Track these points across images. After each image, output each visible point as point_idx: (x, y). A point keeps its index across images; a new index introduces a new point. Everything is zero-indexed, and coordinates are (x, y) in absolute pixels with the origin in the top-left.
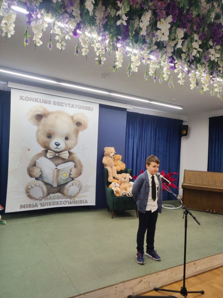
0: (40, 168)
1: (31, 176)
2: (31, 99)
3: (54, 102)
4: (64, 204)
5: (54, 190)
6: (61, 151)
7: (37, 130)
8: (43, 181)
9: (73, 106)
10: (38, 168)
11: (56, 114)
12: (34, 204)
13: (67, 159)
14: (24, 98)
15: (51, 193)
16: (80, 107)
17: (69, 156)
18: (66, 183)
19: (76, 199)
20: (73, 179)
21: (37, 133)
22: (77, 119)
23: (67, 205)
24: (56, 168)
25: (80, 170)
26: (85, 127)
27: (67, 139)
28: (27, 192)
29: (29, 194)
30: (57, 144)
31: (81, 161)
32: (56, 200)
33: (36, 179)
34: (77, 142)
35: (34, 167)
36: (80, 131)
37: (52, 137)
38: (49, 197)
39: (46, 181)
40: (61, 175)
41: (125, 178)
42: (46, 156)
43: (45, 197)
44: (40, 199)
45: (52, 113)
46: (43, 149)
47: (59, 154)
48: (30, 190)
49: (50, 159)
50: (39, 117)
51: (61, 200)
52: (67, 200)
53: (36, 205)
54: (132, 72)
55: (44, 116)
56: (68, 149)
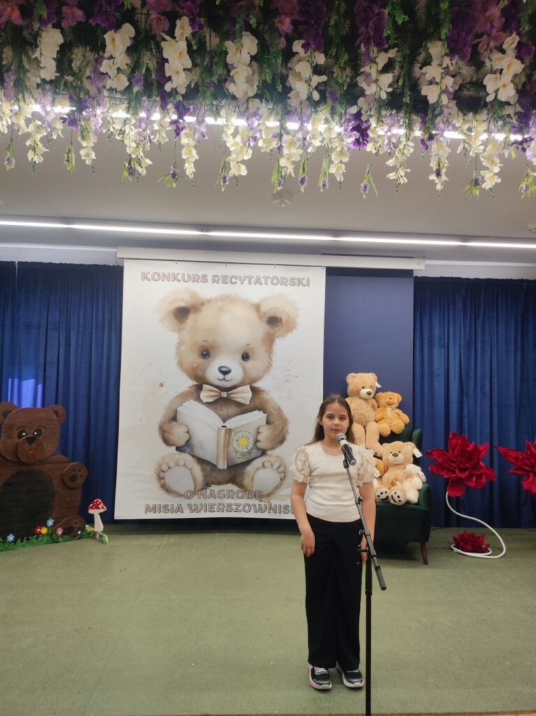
0: (187, 426)
1: (167, 442)
2: (165, 277)
3: (214, 276)
4: (245, 511)
5: (220, 477)
6: (234, 387)
7: (178, 343)
8: (194, 454)
9: (258, 281)
10: (182, 424)
11: (219, 304)
12: (175, 506)
13: (248, 403)
14: (149, 276)
15: (214, 483)
16: (275, 281)
17: (252, 398)
18: (248, 462)
19: (274, 502)
20: (264, 453)
21: (178, 347)
22: (270, 309)
23: (252, 515)
24: (223, 425)
25: (282, 430)
26: (290, 327)
27: (245, 357)
28: (160, 478)
29: (163, 482)
30: (223, 369)
31: (282, 408)
32: (226, 501)
33: (178, 449)
34: (270, 365)
35: (174, 423)
36: (278, 336)
37: (212, 354)
38: (208, 491)
39: (201, 455)
40: (234, 442)
41: (395, 455)
42: (198, 399)
43: (198, 491)
44: (189, 494)
45: (209, 301)
46: (191, 383)
47: (229, 392)
48: (166, 474)
49: (208, 404)
50: (182, 314)
51: (239, 501)
52: (252, 502)
53: (180, 509)
54: (230, 178)
55: (192, 311)
56: (250, 381)
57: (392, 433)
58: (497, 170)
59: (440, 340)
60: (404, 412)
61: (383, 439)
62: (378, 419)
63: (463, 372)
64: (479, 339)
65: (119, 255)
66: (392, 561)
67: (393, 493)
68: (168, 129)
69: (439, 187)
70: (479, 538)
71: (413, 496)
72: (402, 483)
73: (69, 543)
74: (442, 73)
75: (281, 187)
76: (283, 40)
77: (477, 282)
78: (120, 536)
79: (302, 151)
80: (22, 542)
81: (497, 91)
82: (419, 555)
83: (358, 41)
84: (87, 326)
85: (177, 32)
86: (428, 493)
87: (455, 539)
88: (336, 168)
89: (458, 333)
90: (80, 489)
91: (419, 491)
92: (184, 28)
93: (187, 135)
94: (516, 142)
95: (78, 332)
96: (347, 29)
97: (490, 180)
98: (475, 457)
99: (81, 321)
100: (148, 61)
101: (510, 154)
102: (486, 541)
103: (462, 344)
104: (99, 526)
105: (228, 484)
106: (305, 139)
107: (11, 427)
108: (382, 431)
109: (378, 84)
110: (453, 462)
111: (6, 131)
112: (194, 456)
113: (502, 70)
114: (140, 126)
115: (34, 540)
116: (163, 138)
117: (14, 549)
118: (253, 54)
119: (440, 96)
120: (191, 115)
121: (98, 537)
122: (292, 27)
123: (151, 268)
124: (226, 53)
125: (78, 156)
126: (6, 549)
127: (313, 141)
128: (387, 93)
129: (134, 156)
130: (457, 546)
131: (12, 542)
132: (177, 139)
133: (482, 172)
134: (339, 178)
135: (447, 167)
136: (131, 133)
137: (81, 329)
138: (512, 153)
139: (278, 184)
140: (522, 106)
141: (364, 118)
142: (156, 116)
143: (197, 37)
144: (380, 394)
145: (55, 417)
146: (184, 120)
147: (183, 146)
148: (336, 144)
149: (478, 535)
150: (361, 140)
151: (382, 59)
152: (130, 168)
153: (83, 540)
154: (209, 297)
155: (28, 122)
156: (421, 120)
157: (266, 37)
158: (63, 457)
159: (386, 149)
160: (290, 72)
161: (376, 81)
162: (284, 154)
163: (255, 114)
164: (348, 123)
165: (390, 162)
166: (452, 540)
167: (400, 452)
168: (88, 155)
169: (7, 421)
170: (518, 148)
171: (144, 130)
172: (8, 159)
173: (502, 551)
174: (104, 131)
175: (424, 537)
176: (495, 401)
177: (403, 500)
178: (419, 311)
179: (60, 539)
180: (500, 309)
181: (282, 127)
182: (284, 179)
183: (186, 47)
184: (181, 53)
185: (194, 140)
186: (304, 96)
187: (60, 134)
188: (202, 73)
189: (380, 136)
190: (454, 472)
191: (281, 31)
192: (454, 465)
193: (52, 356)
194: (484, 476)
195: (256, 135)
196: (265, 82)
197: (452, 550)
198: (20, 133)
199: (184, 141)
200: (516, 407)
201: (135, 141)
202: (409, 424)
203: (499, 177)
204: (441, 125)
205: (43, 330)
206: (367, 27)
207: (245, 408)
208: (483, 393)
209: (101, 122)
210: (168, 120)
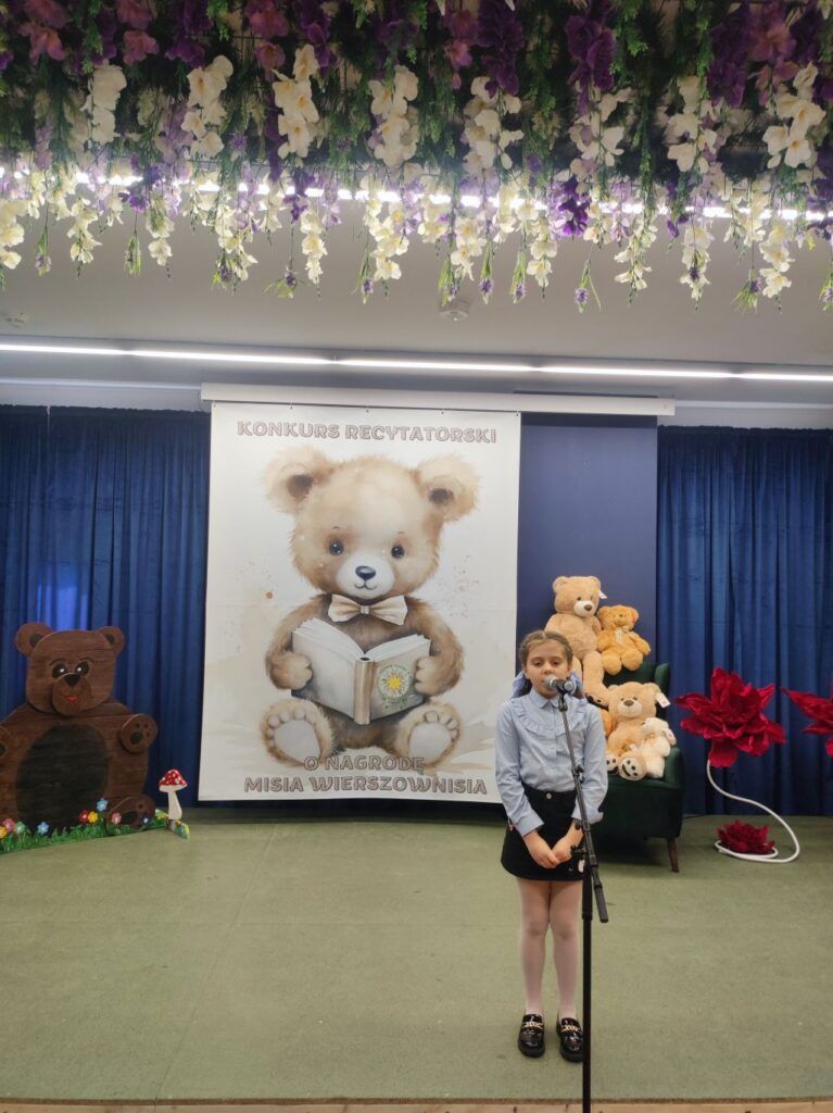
0: (308, 658)
1: (278, 682)
2: (275, 429)
3: (349, 428)
4: (398, 789)
5: (359, 736)
6: (381, 598)
7: (294, 531)
8: (319, 701)
9: (416, 435)
10: (301, 655)
11: (357, 470)
12: (291, 780)
13: (402, 623)
14: (250, 428)
15: (349, 746)
16: (442, 434)
17: (407, 615)
18: (403, 714)
19: (442, 775)
20: (425, 699)
21: (294, 538)
22: (435, 478)
23: (408, 794)
24: (364, 656)
25: (454, 664)
26: (466, 506)
27: (397, 552)
28: (268, 738)
29: (271, 743)
30: (364, 571)
32: (369, 773)
33: (295, 693)
34: (436, 564)
35: (289, 654)
36: (448, 520)
37: (346, 547)
38: (341, 757)
39: (331, 703)
40: (381, 682)
41: (629, 704)
42: (325, 617)
43: (326, 758)
44: (311, 762)
45: (341, 466)
46: (315, 592)
47: (373, 606)
48: (277, 731)
49: (341, 625)
50: (300, 485)
51: (388, 774)
52: (407, 774)
53: (298, 785)
54: (375, 284)
55: (316, 481)
56: (404, 590)
57: (624, 669)
58: (785, 267)
59: (698, 524)
60: (642, 636)
61: (610, 679)
62: (601, 648)
63: (734, 574)
64: (759, 522)
65: (205, 396)
66: (625, 867)
67: (624, 762)
68: (281, 209)
69: (695, 294)
70: (758, 831)
71: (656, 767)
72: (638, 746)
73: (130, 836)
74: (699, 126)
75: (453, 297)
76: (457, 78)
77: (756, 434)
78: (206, 827)
79: (485, 241)
80: (59, 834)
81: (783, 153)
82: (665, 857)
83: (571, 78)
84: (156, 505)
85: (297, 69)
86: (679, 762)
87: (721, 833)
88: (538, 268)
89: (726, 512)
90: (146, 753)
91: (665, 758)
92: (307, 62)
93: (310, 219)
94: (815, 224)
95: (142, 514)
96: (554, 56)
97: (774, 283)
98: (752, 707)
99: (146, 497)
100: (253, 110)
101: (805, 242)
102: (770, 836)
103: (732, 529)
104: (175, 810)
105: (371, 748)
106: (489, 222)
107: (42, 661)
108: (607, 666)
109: (602, 142)
110: (718, 714)
111: (37, 216)
112: (318, 704)
113: (791, 120)
114: (239, 206)
115: (78, 832)
116: (273, 223)
117: (47, 845)
118: (411, 98)
119: (695, 161)
120: (316, 186)
121: (173, 827)
122: (470, 58)
123: (253, 415)
124: (371, 99)
125: (146, 252)
126: (36, 845)
127: (502, 226)
128: (615, 156)
129: (229, 252)
130: (724, 844)
131: (45, 834)
132: (294, 224)
133: (762, 271)
134: (542, 282)
135: (708, 264)
136: (226, 215)
137: (146, 509)
138: (808, 240)
139: (448, 292)
140: (824, 170)
141: (580, 190)
142: (264, 188)
143: (327, 77)
144: (606, 609)
145: (107, 645)
146: (305, 196)
147: (305, 235)
148: (537, 229)
149: (757, 827)
150: (575, 223)
151: (608, 105)
152: (224, 270)
153: (152, 832)
154: (341, 461)
155: (70, 201)
156: (667, 192)
157: (432, 72)
158: (120, 705)
159: (614, 236)
160: (467, 122)
161: (599, 138)
162: (458, 245)
163: (414, 186)
164: (555, 197)
165: (621, 257)
166: (716, 835)
167: (635, 699)
168: (160, 251)
169: (36, 651)
170: (818, 233)
171: (245, 212)
172: (41, 259)
173: (794, 851)
174: (185, 214)
175: (672, 831)
176: (784, 619)
177: (640, 773)
178: (666, 480)
179: (118, 831)
180: (792, 475)
181: (455, 204)
182: (457, 284)
183: (310, 90)
184: (302, 99)
185: (321, 225)
186: (489, 161)
187: (118, 218)
188: (332, 127)
189: (604, 216)
190: (720, 730)
191: (453, 63)
192: (721, 720)
193: (102, 552)
194: (766, 736)
195: (415, 217)
196: (428, 139)
197: (717, 850)
198: (58, 219)
199: (306, 227)
200: (816, 628)
201: (231, 228)
202: (650, 654)
203: (789, 280)
204: (699, 199)
205: (89, 512)
206: (584, 55)
207: (398, 629)
208: (765, 606)
209: (180, 200)
210: (281, 195)
